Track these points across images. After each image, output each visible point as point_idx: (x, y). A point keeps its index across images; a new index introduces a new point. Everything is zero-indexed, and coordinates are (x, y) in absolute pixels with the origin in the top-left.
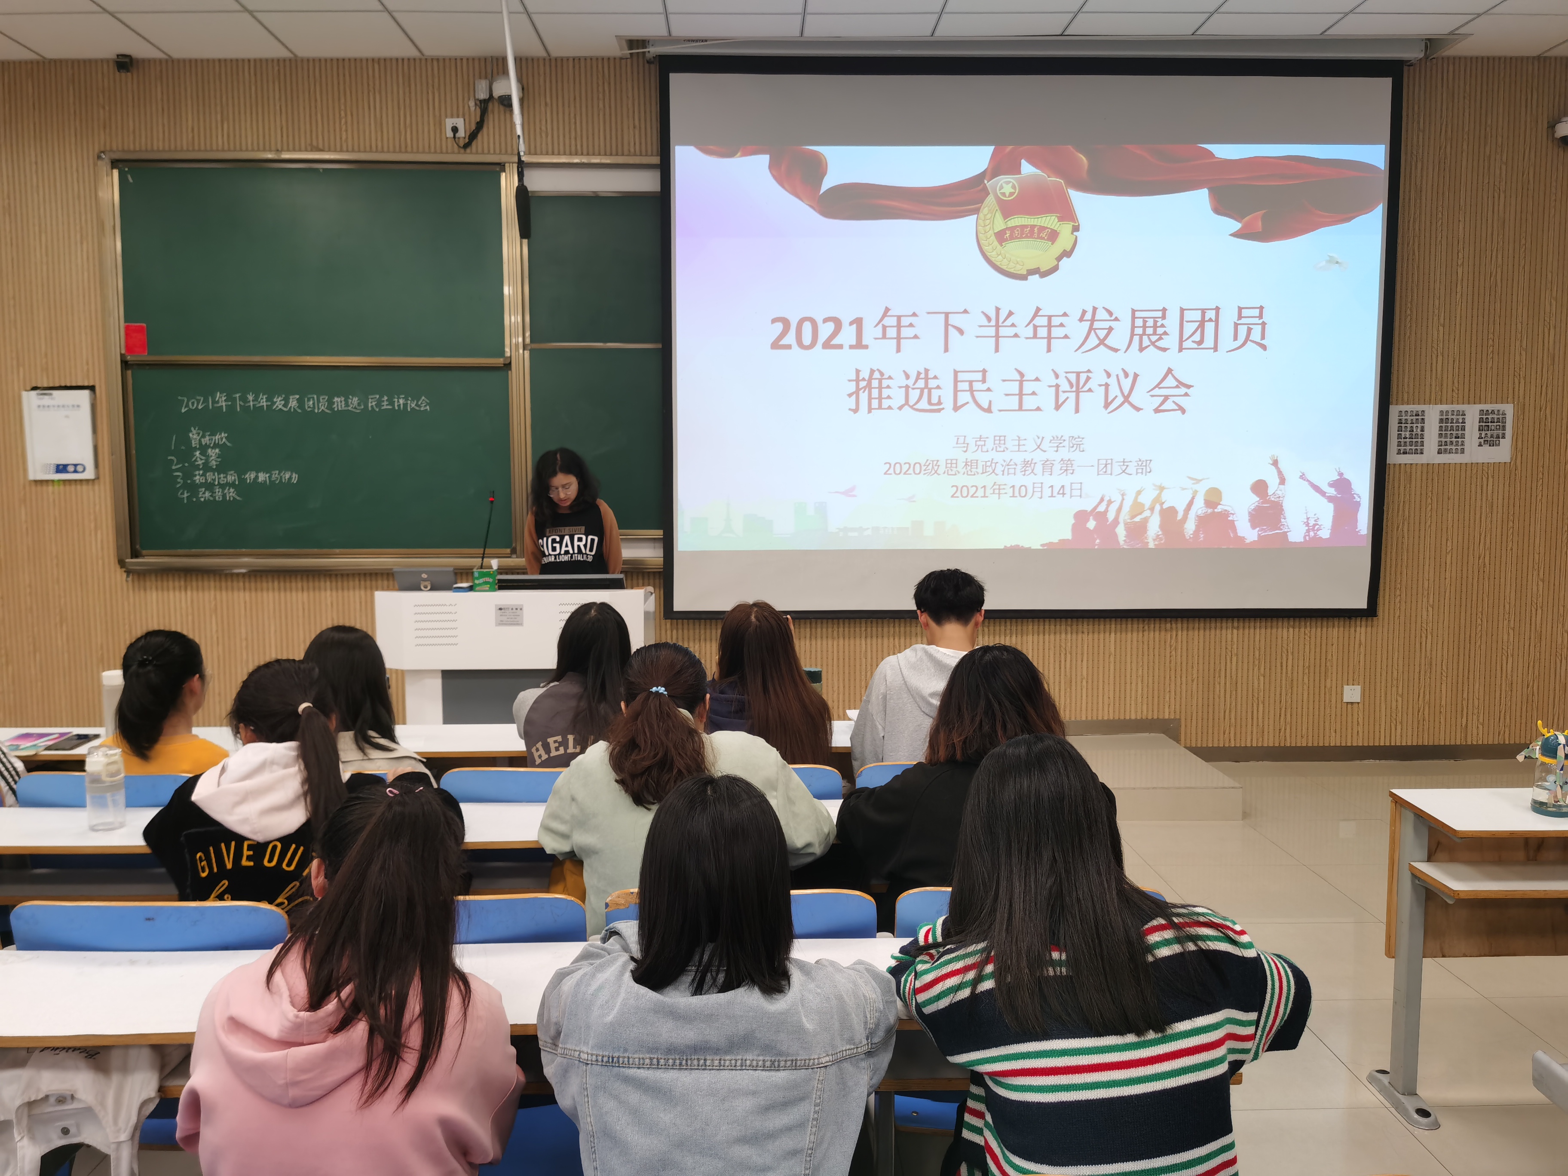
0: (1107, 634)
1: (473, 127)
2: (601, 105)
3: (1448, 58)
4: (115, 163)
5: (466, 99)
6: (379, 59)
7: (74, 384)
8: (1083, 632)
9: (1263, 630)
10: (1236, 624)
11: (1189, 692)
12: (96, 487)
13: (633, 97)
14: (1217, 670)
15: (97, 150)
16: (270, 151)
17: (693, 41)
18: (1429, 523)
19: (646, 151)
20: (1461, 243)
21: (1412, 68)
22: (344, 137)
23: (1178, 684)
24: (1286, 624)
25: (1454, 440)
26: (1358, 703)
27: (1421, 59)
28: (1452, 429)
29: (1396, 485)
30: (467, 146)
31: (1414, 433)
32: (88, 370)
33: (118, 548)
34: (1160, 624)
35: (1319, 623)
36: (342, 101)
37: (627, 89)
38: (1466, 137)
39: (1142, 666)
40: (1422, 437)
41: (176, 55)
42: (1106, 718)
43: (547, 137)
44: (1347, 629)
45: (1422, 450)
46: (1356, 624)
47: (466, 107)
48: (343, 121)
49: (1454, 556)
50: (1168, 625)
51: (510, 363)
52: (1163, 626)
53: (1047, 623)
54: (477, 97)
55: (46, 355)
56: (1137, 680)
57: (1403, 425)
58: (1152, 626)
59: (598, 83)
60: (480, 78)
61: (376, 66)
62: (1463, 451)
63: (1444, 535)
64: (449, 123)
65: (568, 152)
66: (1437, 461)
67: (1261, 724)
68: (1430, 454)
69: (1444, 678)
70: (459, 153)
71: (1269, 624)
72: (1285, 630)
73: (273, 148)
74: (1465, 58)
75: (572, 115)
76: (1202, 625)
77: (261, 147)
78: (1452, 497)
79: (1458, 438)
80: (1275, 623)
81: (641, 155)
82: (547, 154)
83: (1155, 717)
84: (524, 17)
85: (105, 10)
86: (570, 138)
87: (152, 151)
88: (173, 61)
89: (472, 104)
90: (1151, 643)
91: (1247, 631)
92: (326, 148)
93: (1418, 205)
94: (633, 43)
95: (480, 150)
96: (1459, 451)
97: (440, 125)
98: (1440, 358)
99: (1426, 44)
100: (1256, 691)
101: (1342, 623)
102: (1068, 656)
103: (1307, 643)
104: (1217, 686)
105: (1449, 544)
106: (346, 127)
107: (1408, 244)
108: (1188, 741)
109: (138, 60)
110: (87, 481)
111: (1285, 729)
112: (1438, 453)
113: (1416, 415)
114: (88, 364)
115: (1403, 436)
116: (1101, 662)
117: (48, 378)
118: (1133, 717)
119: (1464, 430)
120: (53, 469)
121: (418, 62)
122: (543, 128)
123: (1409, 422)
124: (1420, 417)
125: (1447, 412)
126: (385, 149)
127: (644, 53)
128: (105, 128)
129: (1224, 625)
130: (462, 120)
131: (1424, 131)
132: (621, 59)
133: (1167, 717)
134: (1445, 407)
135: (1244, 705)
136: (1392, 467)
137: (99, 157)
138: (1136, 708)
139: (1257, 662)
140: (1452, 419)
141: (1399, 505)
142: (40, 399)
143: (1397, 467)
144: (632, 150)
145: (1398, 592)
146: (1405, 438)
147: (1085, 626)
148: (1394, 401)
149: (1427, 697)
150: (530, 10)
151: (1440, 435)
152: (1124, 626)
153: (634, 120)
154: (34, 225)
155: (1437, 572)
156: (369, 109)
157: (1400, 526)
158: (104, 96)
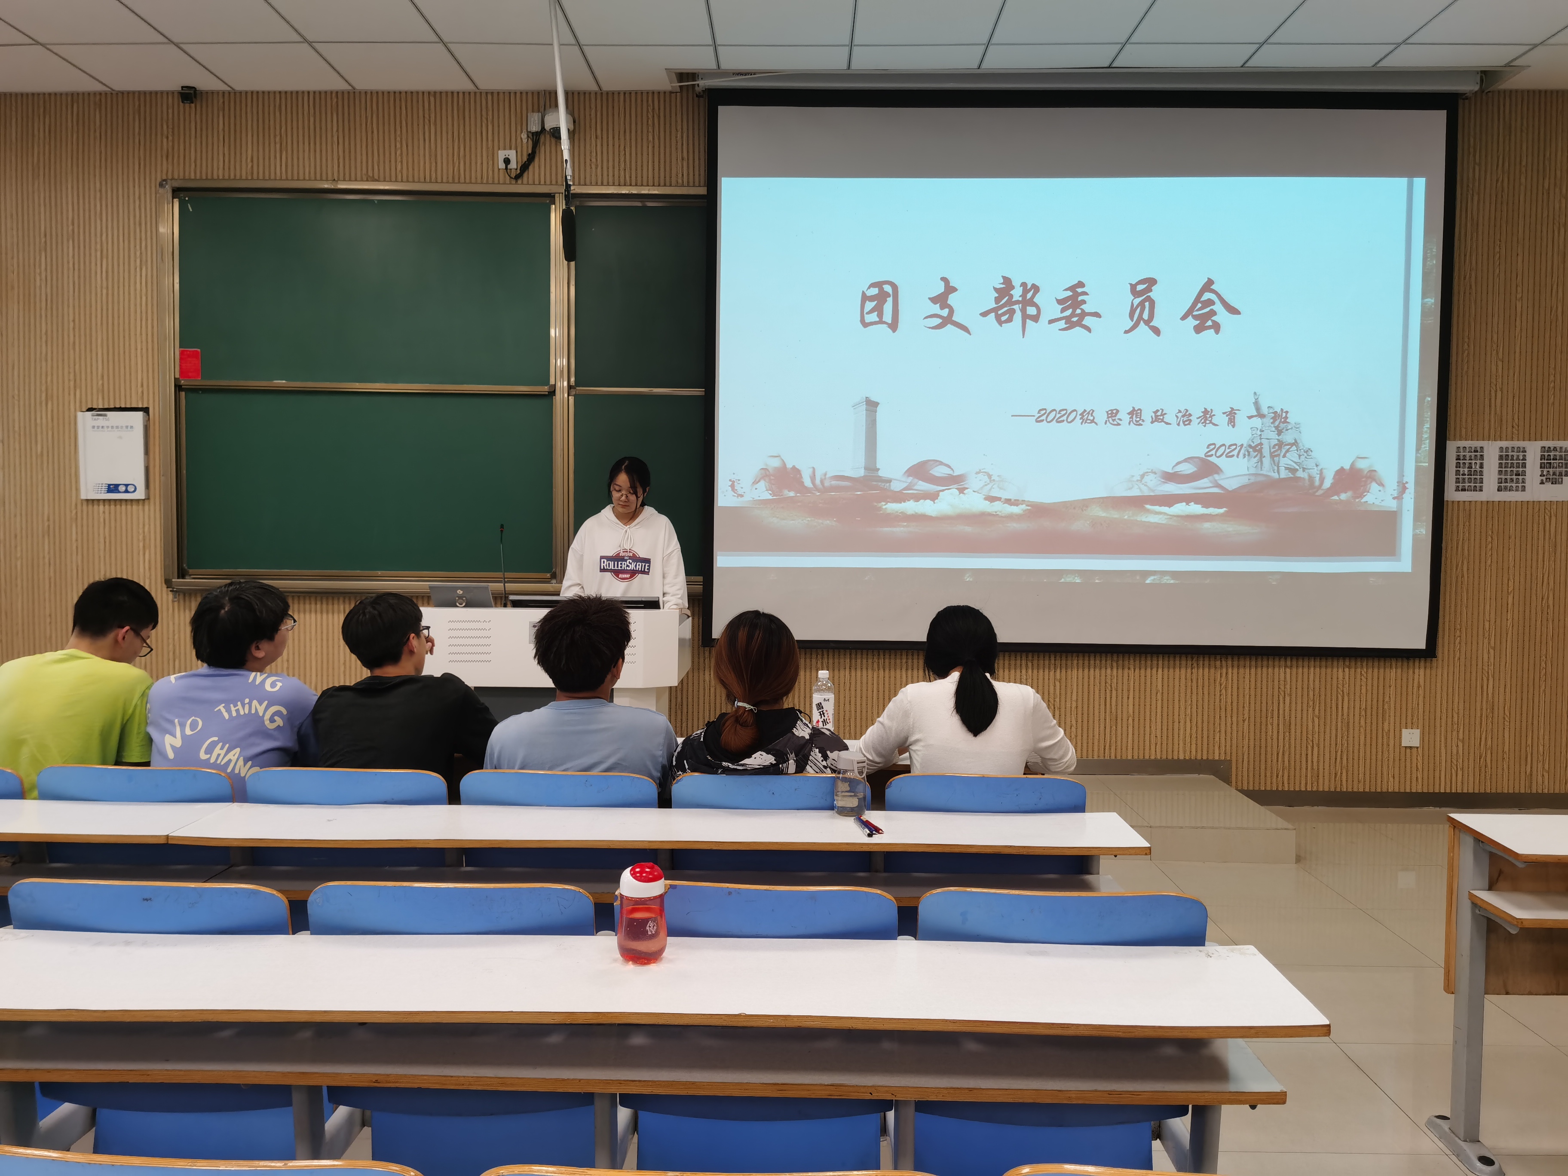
0: (1154, 670)
1: (525, 159)
2: (651, 138)
3: (1505, 91)
4: (177, 192)
5: (519, 132)
6: (435, 93)
7: (128, 406)
8: (1129, 669)
9: (1318, 669)
10: (1289, 663)
11: (1240, 733)
12: (147, 507)
13: (682, 129)
14: (1270, 711)
15: (159, 180)
16: (327, 180)
17: (742, 74)
18: (1489, 562)
19: (694, 182)
20: (1520, 277)
21: (1467, 101)
22: (399, 168)
23: (1229, 724)
24: (1341, 663)
25: (1514, 477)
26: (1417, 748)
27: (1476, 92)
28: (1512, 466)
29: (1455, 523)
30: (517, 177)
31: (1473, 470)
32: (142, 392)
33: (166, 568)
34: (1210, 661)
35: (1376, 664)
36: (398, 133)
37: (676, 121)
38: (1523, 170)
39: (1191, 705)
40: (1481, 472)
41: (238, 87)
42: (1153, 757)
43: (596, 168)
44: (1405, 670)
45: (1481, 487)
46: (1414, 665)
47: (519, 140)
48: (398, 152)
49: (1516, 597)
50: (1218, 663)
51: (554, 391)
52: (1212, 663)
53: (1092, 658)
54: (529, 130)
55: (103, 377)
56: (1185, 719)
57: (1461, 462)
58: (1201, 663)
59: (648, 117)
60: (533, 112)
61: (432, 99)
62: (1524, 489)
63: (1506, 575)
64: (502, 154)
65: (617, 183)
66: (1496, 499)
67: (1315, 767)
68: (1490, 492)
69: (1507, 723)
70: (511, 184)
71: (1324, 663)
72: (1340, 670)
73: (330, 177)
74: (1522, 91)
75: (622, 147)
76: (1253, 663)
77: (318, 177)
78: (1513, 537)
79: (1519, 475)
80: (1329, 663)
81: (688, 186)
82: (597, 184)
83: (1205, 758)
84: (577, 48)
85: (171, 42)
86: (619, 170)
87: (212, 179)
88: (235, 92)
89: (524, 136)
90: (1200, 682)
91: (1300, 670)
92: (382, 178)
93: (1474, 239)
94: (683, 76)
95: (531, 182)
96: (1520, 489)
97: (493, 157)
98: (1499, 394)
99: (1481, 77)
100: (1310, 732)
101: (1399, 664)
102: (1114, 692)
103: (1364, 684)
104: (1270, 726)
105: (1511, 584)
106: (402, 158)
107: (1465, 278)
108: (1240, 784)
109: (201, 92)
110: (138, 501)
111: (1341, 773)
112: (1498, 490)
113: (1475, 451)
114: (142, 386)
115: (1461, 473)
116: (1148, 699)
117: (103, 399)
118: (1181, 757)
119: (1525, 467)
120: (105, 488)
121: (472, 95)
122: (594, 160)
123: (1468, 458)
124: (1479, 454)
125: (1507, 448)
126: (439, 180)
127: (694, 85)
128: (167, 157)
129: (1277, 663)
130: (515, 151)
131: (1480, 164)
132: (671, 92)
133: (1217, 758)
134: (1504, 444)
135: (1298, 748)
136: (1450, 504)
137: (161, 185)
138: (1185, 748)
139: (1311, 703)
140: (1513, 456)
141: (1458, 544)
142: (95, 419)
143: (1456, 506)
144: (680, 181)
145: (1458, 633)
146: (1462, 475)
147: (1132, 661)
148: (1452, 437)
149: (1489, 743)
150: (582, 42)
151: (1500, 472)
152: (1172, 662)
153: (682, 152)
154: (96, 250)
155: (1499, 613)
156: (425, 140)
157: (1460, 565)
158: (168, 127)
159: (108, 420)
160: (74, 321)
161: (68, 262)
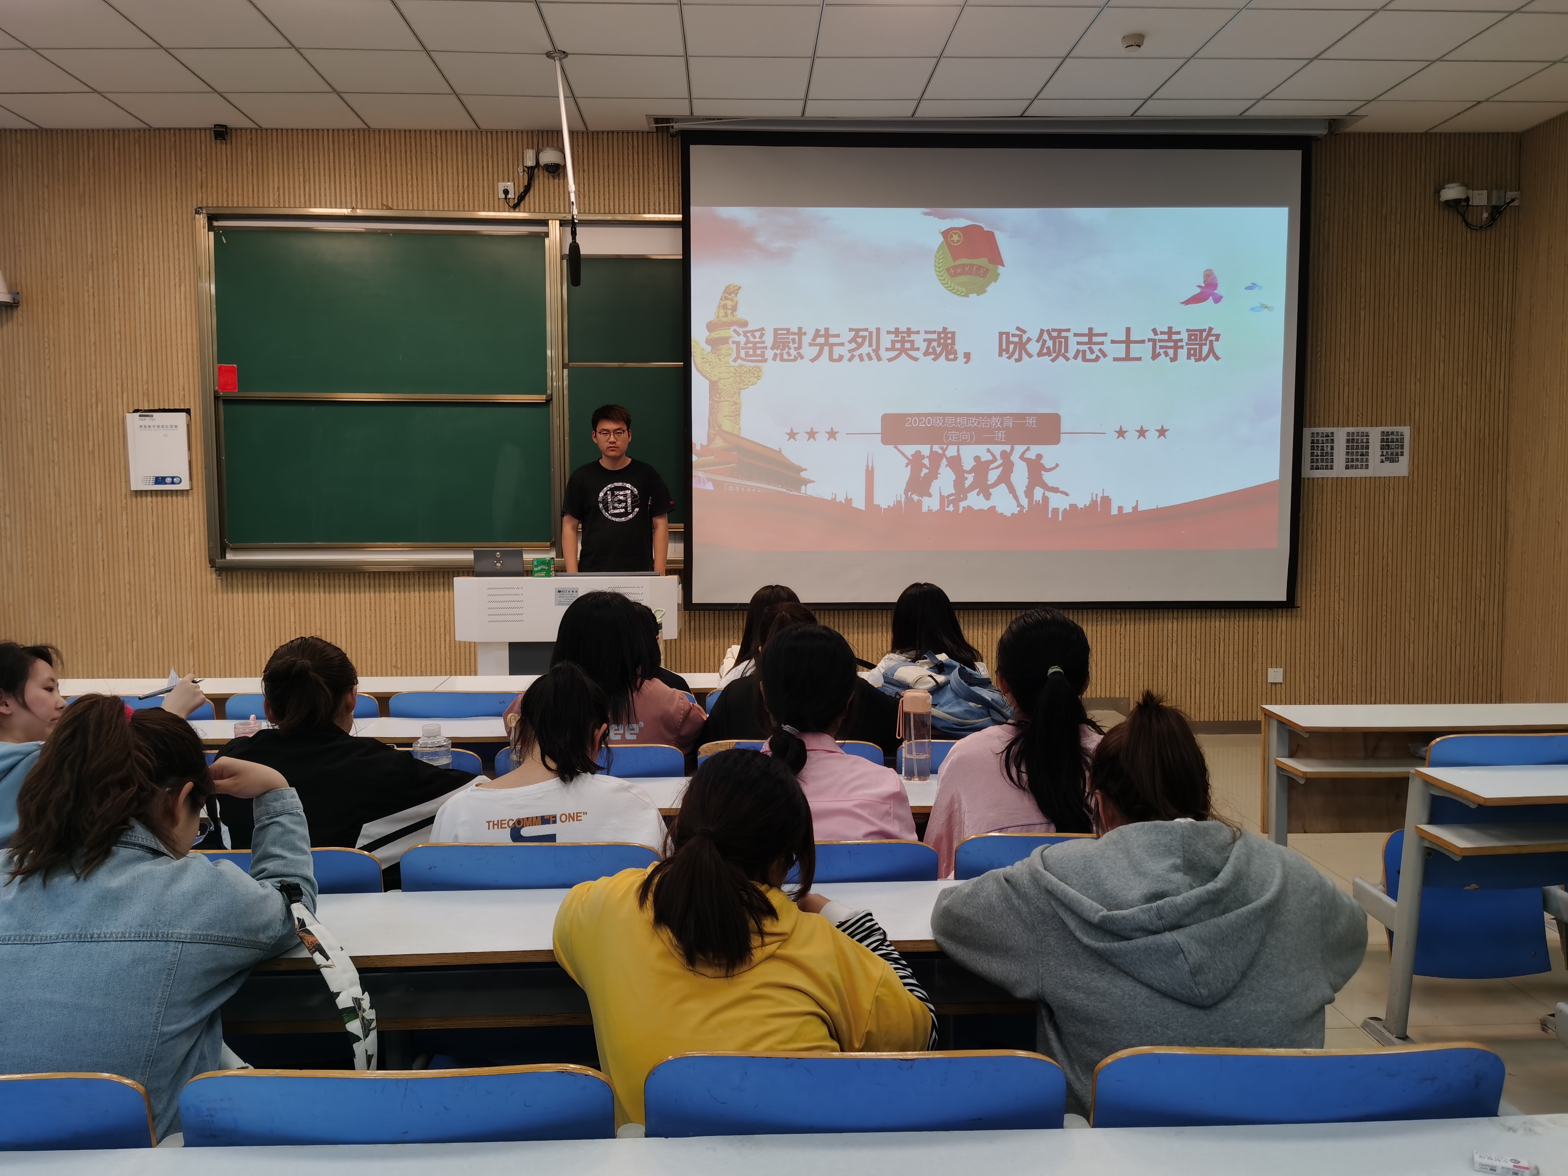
1: (522, 190)
2: (631, 172)
4: (211, 219)
5: (516, 167)
6: (441, 130)
7: (172, 407)
9: (1199, 620)
10: (1176, 616)
11: (1137, 675)
12: (190, 498)
13: (658, 164)
15: (195, 207)
16: (346, 208)
17: (711, 120)
18: (1338, 529)
19: (669, 209)
20: (1362, 290)
21: (1318, 142)
22: (410, 197)
23: (1127, 668)
24: (1218, 615)
25: (1359, 457)
26: (1281, 683)
27: (1326, 136)
28: (1357, 447)
29: (1311, 498)
30: (517, 205)
31: (1325, 451)
32: (184, 396)
33: (210, 549)
34: (1111, 615)
35: (1247, 615)
36: (409, 166)
37: (653, 158)
38: (1365, 200)
40: (1332, 453)
41: (264, 126)
44: (1270, 620)
45: (1332, 466)
46: (1277, 614)
47: (516, 172)
48: (410, 184)
49: (1362, 557)
50: (1118, 616)
51: (551, 400)
54: (524, 163)
55: (148, 382)
57: (1315, 445)
58: (1105, 617)
59: (628, 152)
60: (528, 148)
61: (439, 137)
62: (1367, 467)
63: (1352, 539)
64: (502, 186)
66: (1344, 476)
67: (1198, 701)
68: (1339, 469)
69: (1355, 662)
70: (510, 211)
71: (1203, 615)
72: (1218, 621)
73: (349, 206)
74: (1364, 134)
75: (606, 179)
76: (1147, 615)
77: (339, 205)
78: (1358, 507)
79: (1363, 455)
80: (1208, 614)
83: (1108, 696)
84: (571, 100)
85: (216, 92)
87: (243, 207)
88: (261, 129)
89: (520, 169)
90: (1104, 633)
91: (1185, 621)
92: (395, 207)
93: (1325, 258)
94: (660, 120)
95: (526, 208)
96: (1364, 467)
97: (494, 188)
98: (1346, 387)
99: (1329, 123)
100: (1193, 672)
101: (1265, 615)
103: (1236, 632)
104: (1160, 669)
106: (412, 188)
107: (1318, 291)
109: (231, 129)
110: (182, 491)
111: (1219, 706)
112: (1346, 468)
113: (1326, 436)
114: (184, 390)
115: (1315, 454)
117: (148, 401)
119: (1368, 449)
120: (152, 480)
121: (474, 133)
123: (1320, 442)
124: (1330, 438)
125: (1353, 433)
126: (446, 207)
127: (669, 127)
128: (202, 187)
129: (1166, 616)
130: (512, 184)
132: (648, 132)
133: (1118, 696)
134: (1351, 429)
136: (1306, 480)
137: (197, 214)
139: (1194, 648)
140: (1358, 440)
141: (1313, 513)
142: (142, 420)
143: (1311, 481)
144: (657, 209)
145: (1313, 588)
146: (1317, 456)
148: (1308, 424)
150: (577, 94)
151: (1347, 453)
153: (658, 182)
155: (1347, 571)
156: (432, 173)
157: (1315, 531)
158: (201, 160)
159: (154, 420)
160: (120, 332)
161: (114, 280)
